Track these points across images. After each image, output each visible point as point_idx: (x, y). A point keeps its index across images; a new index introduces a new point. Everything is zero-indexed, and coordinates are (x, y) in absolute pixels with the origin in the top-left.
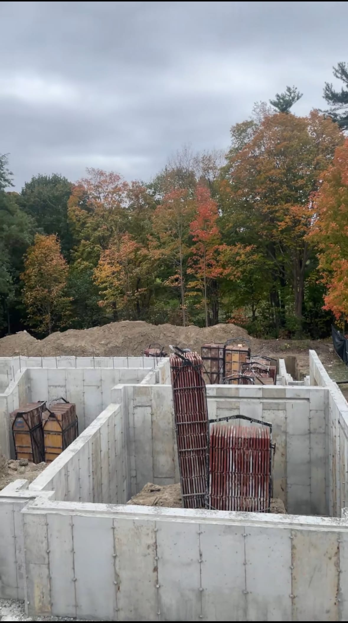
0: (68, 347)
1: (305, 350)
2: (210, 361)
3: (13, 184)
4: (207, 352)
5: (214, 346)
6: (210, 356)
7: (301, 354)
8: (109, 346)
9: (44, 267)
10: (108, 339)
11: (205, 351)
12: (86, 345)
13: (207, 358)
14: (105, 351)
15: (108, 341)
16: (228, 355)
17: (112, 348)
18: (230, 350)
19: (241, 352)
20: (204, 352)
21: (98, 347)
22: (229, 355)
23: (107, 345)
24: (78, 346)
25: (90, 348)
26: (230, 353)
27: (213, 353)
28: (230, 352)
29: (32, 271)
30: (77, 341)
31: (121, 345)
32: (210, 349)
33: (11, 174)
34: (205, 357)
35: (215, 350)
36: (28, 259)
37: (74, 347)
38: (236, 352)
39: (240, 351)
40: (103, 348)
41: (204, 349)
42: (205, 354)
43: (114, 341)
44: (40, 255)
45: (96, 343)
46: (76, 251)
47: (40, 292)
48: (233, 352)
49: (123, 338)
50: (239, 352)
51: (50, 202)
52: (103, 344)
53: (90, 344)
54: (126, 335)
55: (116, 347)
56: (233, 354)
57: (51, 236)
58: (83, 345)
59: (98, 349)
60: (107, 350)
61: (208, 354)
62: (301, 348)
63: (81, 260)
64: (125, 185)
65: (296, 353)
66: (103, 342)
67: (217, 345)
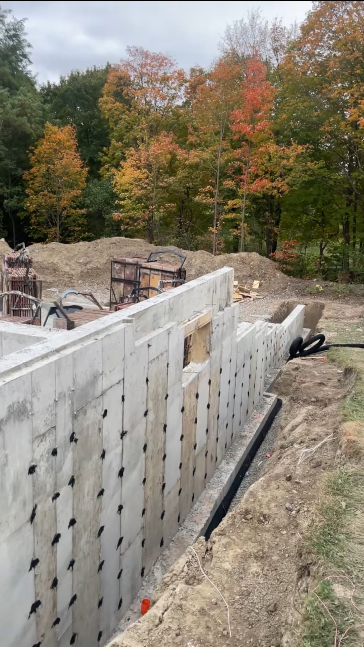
0: (37, 262)
1: (345, 296)
2: (122, 284)
3: (31, 60)
4: (120, 269)
5: (131, 260)
6: (123, 276)
7: (335, 301)
8: (89, 266)
9: (52, 167)
10: (89, 257)
11: (117, 268)
12: (59, 262)
13: (119, 280)
14: (82, 272)
15: (88, 260)
16: (144, 277)
17: (92, 269)
18: (148, 268)
19: (164, 274)
20: (115, 269)
21: (74, 266)
22: (146, 277)
23: (86, 264)
24: (49, 262)
25: (63, 266)
26: (146, 274)
27: (128, 272)
28: (148, 271)
29: (39, 170)
30: (51, 255)
31: (102, 267)
32: (125, 265)
33: (29, 46)
34: (117, 277)
35: (131, 266)
36: (34, 154)
37: (45, 263)
38: (157, 273)
39: (163, 271)
40: (80, 269)
41: (116, 265)
42: (117, 273)
43: (96, 260)
44: (48, 151)
45: (73, 262)
46: (106, 155)
47: (48, 199)
48: (152, 272)
49: (107, 258)
50: (160, 273)
51: (84, 93)
52: (81, 263)
53: (65, 261)
54: (112, 255)
55: (97, 268)
56: (152, 275)
57: (66, 127)
58: (55, 262)
59: (74, 270)
60: (85, 271)
61: (121, 273)
62: (338, 292)
63: (109, 166)
64: (181, 74)
65: (330, 299)
66: (81, 261)
67: (136, 259)
